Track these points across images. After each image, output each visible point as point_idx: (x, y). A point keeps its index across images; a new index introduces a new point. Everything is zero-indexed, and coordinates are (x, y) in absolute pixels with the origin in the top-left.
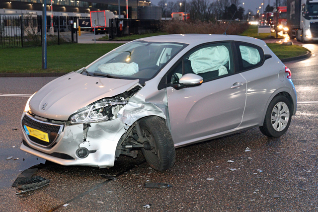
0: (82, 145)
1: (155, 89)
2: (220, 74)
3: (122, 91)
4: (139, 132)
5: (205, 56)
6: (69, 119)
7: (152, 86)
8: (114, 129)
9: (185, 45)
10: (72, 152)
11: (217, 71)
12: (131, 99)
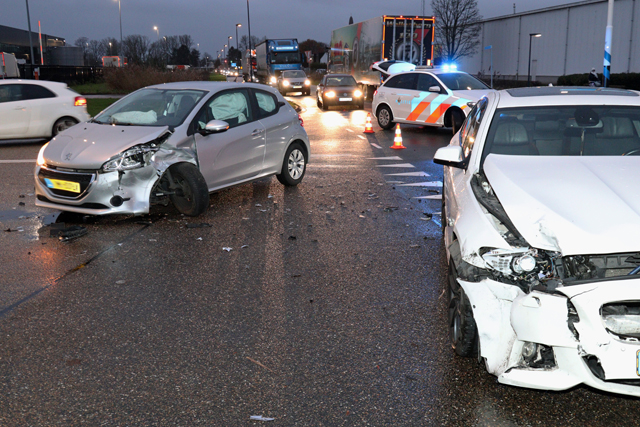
0: (117, 193)
1: (184, 136)
2: (240, 121)
3: (154, 136)
4: (170, 179)
5: (224, 103)
6: (102, 168)
7: (181, 132)
8: (147, 176)
9: (206, 93)
10: (107, 201)
11: (237, 119)
12: (162, 146)
